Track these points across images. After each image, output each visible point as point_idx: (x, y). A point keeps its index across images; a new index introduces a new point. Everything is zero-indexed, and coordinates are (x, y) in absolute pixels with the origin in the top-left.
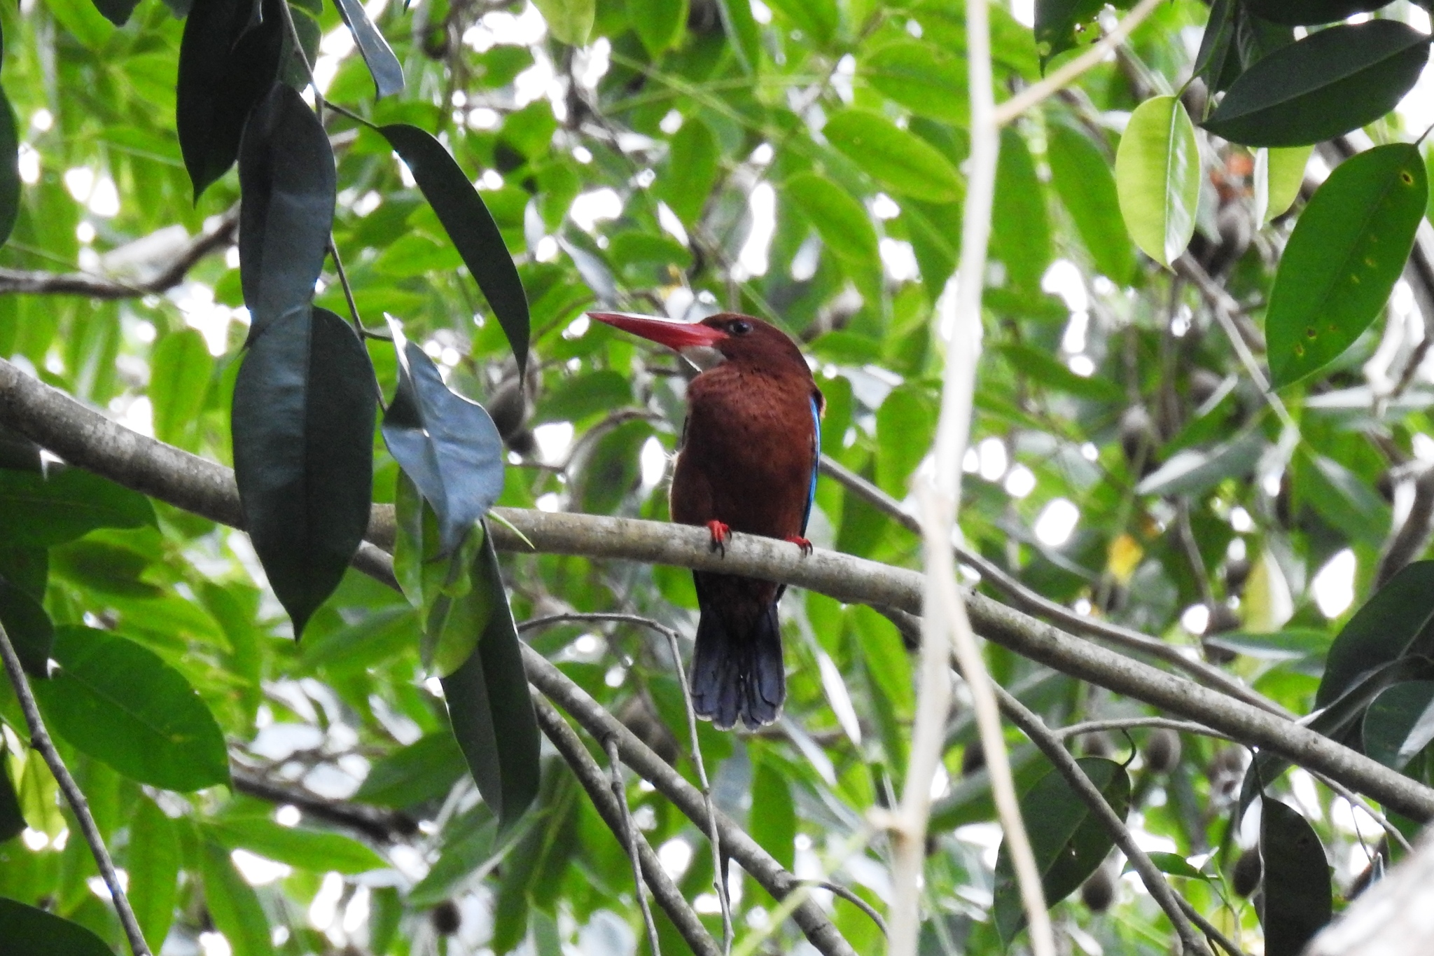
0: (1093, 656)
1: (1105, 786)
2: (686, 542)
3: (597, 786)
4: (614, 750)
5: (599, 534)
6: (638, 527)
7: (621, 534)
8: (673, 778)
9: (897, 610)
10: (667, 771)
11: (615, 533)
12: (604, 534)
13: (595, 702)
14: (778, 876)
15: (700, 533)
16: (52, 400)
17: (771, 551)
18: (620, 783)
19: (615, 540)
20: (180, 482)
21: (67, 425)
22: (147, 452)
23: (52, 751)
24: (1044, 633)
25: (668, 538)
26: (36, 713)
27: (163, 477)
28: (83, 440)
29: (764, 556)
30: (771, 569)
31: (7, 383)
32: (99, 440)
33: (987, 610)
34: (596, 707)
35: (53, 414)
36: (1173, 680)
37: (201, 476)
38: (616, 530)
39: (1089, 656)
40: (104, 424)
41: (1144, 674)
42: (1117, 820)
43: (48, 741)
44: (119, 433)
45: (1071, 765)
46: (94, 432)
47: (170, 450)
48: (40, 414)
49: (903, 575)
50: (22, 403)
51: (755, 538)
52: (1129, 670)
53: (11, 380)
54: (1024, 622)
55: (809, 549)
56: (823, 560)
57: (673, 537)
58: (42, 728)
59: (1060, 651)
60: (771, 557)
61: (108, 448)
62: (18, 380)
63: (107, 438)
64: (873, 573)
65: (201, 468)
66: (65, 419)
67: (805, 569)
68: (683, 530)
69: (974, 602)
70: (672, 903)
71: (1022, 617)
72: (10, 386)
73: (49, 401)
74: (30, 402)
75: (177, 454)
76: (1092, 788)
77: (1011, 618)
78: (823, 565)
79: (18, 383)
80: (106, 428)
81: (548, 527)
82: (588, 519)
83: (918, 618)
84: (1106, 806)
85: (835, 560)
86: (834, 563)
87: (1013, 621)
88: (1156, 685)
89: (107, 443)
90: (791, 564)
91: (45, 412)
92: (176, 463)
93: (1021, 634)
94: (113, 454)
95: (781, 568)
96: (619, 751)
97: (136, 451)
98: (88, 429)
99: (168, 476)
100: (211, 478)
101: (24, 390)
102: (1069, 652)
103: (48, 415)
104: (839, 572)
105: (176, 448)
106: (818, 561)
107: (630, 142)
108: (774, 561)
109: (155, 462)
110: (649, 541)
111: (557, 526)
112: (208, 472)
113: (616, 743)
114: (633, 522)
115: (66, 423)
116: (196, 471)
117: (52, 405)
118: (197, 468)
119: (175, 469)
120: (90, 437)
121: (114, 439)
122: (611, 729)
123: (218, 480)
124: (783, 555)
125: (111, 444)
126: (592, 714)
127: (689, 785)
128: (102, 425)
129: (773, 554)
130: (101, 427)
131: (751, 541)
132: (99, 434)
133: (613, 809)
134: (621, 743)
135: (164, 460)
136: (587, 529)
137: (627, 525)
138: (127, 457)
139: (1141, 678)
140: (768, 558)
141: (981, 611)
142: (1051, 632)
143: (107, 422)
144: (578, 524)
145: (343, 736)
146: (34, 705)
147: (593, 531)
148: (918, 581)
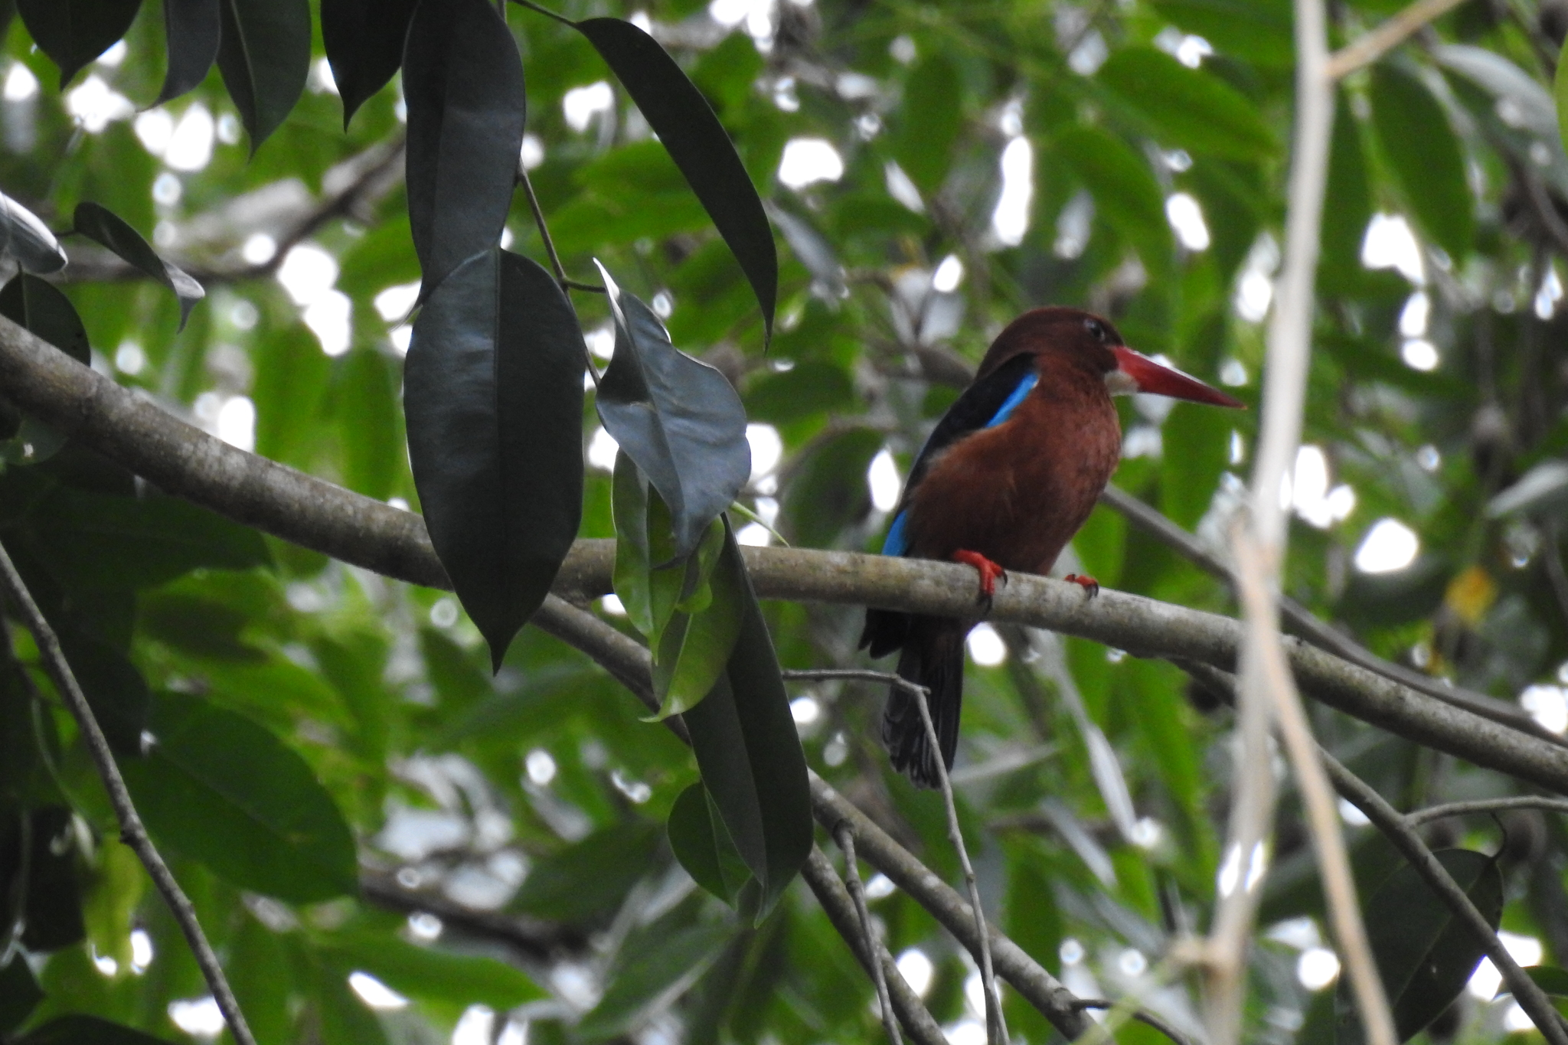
0: (1450, 720)
1: (1471, 885)
2: (938, 583)
3: (829, 888)
4: (849, 842)
5: (829, 574)
6: (877, 564)
7: (856, 573)
8: (924, 876)
9: (1204, 665)
10: (915, 867)
11: (849, 573)
12: (835, 574)
13: (823, 783)
14: (1056, 996)
15: (955, 571)
16: (141, 412)
17: (1044, 593)
18: (856, 882)
19: (849, 581)
20: (303, 511)
21: (159, 445)
22: (260, 476)
23: (149, 845)
24: (1388, 693)
25: (914, 578)
26: (125, 799)
27: (281, 508)
28: (180, 462)
29: (1036, 599)
30: (1044, 615)
31: (84, 393)
32: (201, 463)
33: (1316, 664)
34: (825, 789)
35: (142, 430)
36: (1551, 750)
37: (328, 507)
38: (849, 568)
39: (1446, 720)
40: (207, 441)
41: (1513, 742)
42: (1486, 925)
43: (142, 833)
44: (225, 454)
45: (1427, 857)
46: (194, 452)
47: (288, 473)
48: (126, 431)
49: (1212, 621)
50: (103, 417)
51: (1024, 576)
52: (1495, 737)
53: (90, 389)
54: (1363, 678)
55: (1094, 590)
56: (1110, 603)
57: (922, 577)
58: (134, 818)
59: (1409, 714)
60: (1045, 600)
61: (211, 472)
62: (98, 387)
63: (210, 459)
64: (1172, 618)
65: (328, 496)
66: (157, 437)
67: (1087, 615)
68: (933, 568)
69: (1300, 654)
70: (925, 1034)
71: (1361, 672)
72: (89, 395)
73: (137, 414)
74: (113, 416)
75: (298, 479)
76: (1453, 886)
77: (1346, 674)
78: (1110, 610)
79: (98, 392)
80: (209, 447)
81: (765, 566)
82: (813, 554)
83: (1230, 675)
84: (1472, 909)
85: (1125, 603)
86: (1125, 606)
87: (1350, 677)
88: (1529, 755)
89: (211, 466)
90: (1070, 609)
91: (132, 428)
92: (297, 490)
93: (1359, 694)
94: (217, 479)
95: (1056, 614)
96: (855, 843)
97: (248, 476)
98: (187, 448)
99: (288, 506)
100: (341, 508)
101: (105, 401)
102: (1420, 714)
103: (136, 432)
104: (1130, 619)
105: (297, 471)
106: (1104, 605)
107: (852, 86)
108: (1048, 606)
109: (270, 489)
110: (892, 582)
111: (775, 563)
112: (338, 501)
113: (850, 832)
114: (871, 558)
115: (159, 441)
116: (322, 500)
117: (140, 419)
118: (324, 496)
119: (296, 498)
120: (190, 457)
121: (220, 461)
122: (845, 815)
123: (350, 510)
124: (1059, 598)
125: (216, 467)
126: (820, 797)
127: (943, 884)
128: (205, 444)
129: (1047, 597)
130: (202, 446)
131: (1020, 581)
132: (200, 454)
133: (849, 917)
134: (858, 834)
135: (282, 486)
136: (813, 567)
137: (863, 562)
138: (235, 483)
139: (1511, 748)
140: (1041, 601)
141: (1309, 666)
142: (1397, 691)
143: (209, 439)
144: (802, 561)
145: (494, 828)
146: (124, 790)
147: (821, 570)
148: (1229, 629)
